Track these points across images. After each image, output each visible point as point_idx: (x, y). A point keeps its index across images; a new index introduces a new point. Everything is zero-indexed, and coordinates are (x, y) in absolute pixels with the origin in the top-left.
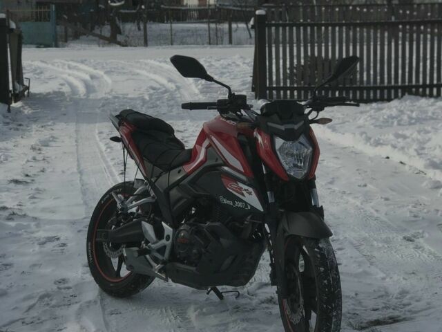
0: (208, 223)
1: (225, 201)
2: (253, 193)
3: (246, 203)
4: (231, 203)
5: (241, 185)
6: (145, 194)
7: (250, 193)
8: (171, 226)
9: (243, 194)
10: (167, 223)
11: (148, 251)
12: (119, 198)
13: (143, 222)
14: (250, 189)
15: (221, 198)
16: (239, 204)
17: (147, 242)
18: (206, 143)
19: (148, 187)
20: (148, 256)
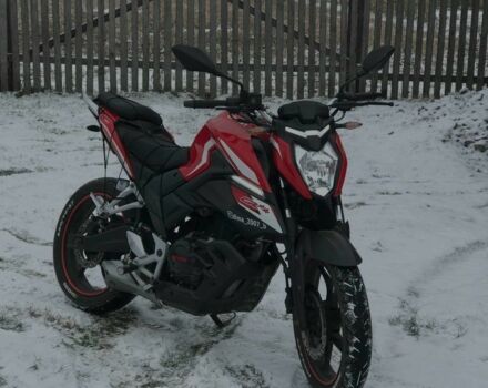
0: (211, 240)
1: (235, 217)
2: (270, 211)
3: (261, 222)
4: (243, 220)
5: (255, 200)
6: (131, 198)
7: (266, 211)
8: (163, 239)
9: (257, 212)
10: (158, 234)
11: (134, 268)
12: (97, 200)
13: (129, 232)
14: (267, 206)
15: (229, 213)
16: (252, 223)
17: (133, 256)
18: (210, 144)
19: (135, 190)
20: (134, 273)
